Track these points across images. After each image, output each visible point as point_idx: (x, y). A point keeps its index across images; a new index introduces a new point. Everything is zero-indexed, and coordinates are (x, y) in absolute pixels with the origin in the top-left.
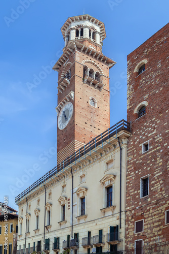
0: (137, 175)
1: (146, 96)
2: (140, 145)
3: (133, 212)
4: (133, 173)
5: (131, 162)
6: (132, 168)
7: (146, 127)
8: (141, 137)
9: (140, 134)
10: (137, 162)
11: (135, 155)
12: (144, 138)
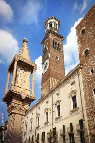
0: (90, 88)
1: (88, 45)
2: (89, 71)
3: (91, 109)
4: (87, 87)
5: (85, 81)
6: (86, 84)
7: (91, 61)
8: (88, 66)
9: (88, 65)
10: (88, 81)
11: (87, 77)
12: (90, 67)
